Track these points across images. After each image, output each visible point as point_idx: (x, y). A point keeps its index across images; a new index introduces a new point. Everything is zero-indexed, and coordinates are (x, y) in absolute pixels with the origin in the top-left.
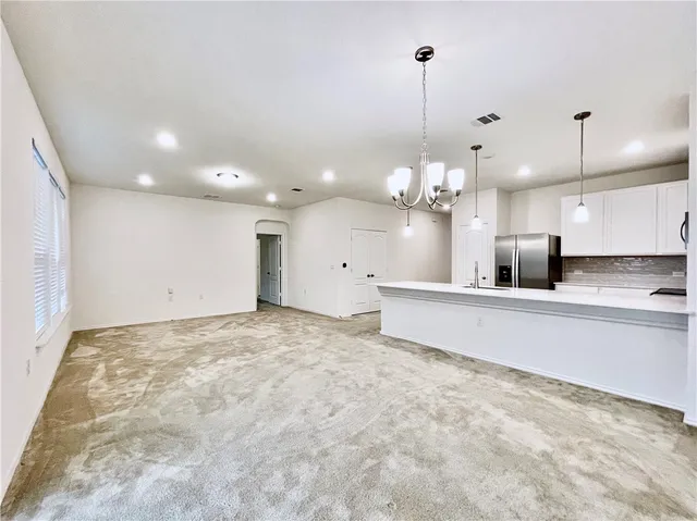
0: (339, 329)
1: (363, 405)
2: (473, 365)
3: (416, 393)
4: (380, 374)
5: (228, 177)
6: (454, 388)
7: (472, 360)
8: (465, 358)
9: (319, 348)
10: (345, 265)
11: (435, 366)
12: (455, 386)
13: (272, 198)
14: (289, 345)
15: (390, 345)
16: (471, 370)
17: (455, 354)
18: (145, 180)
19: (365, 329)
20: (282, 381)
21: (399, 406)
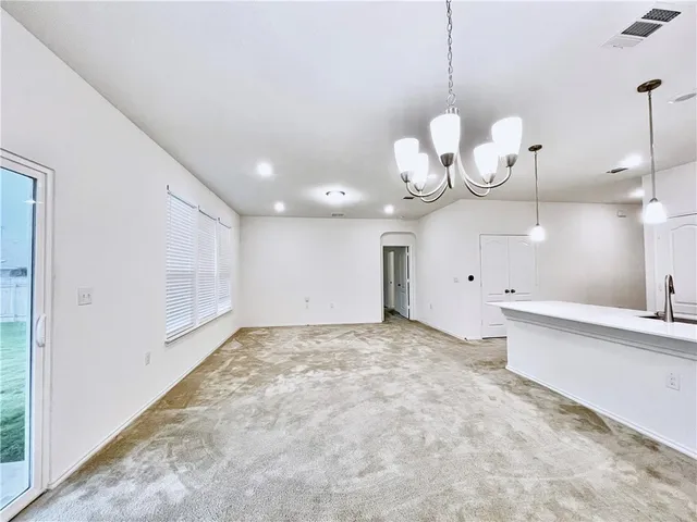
0: (455, 355)
1: (411, 475)
2: (651, 458)
3: (504, 481)
4: (469, 431)
5: (335, 195)
6: (585, 495)
7: (654, 446)
8: (640, 439)
9: (413, 376)
10: (471, 278)
11: (566, 440)
12: (587, 491)
13: (389, 210)
14: (383, 367)
15: (510, 389)
16: (640, 467)
17: (620, 427)
18: (280, 207)
19: (489, 359)
20: (344, 409)
21: (461, 498)
